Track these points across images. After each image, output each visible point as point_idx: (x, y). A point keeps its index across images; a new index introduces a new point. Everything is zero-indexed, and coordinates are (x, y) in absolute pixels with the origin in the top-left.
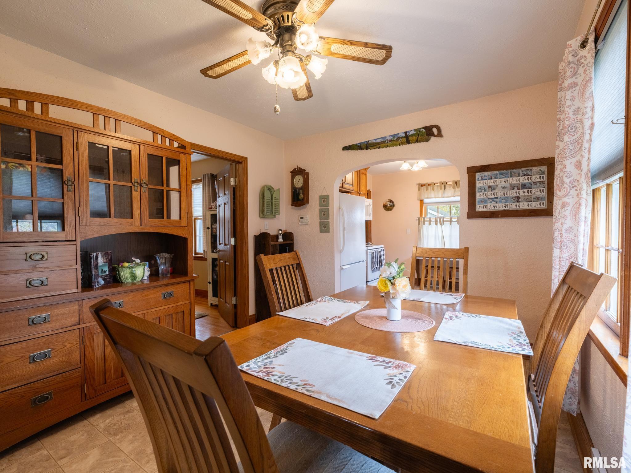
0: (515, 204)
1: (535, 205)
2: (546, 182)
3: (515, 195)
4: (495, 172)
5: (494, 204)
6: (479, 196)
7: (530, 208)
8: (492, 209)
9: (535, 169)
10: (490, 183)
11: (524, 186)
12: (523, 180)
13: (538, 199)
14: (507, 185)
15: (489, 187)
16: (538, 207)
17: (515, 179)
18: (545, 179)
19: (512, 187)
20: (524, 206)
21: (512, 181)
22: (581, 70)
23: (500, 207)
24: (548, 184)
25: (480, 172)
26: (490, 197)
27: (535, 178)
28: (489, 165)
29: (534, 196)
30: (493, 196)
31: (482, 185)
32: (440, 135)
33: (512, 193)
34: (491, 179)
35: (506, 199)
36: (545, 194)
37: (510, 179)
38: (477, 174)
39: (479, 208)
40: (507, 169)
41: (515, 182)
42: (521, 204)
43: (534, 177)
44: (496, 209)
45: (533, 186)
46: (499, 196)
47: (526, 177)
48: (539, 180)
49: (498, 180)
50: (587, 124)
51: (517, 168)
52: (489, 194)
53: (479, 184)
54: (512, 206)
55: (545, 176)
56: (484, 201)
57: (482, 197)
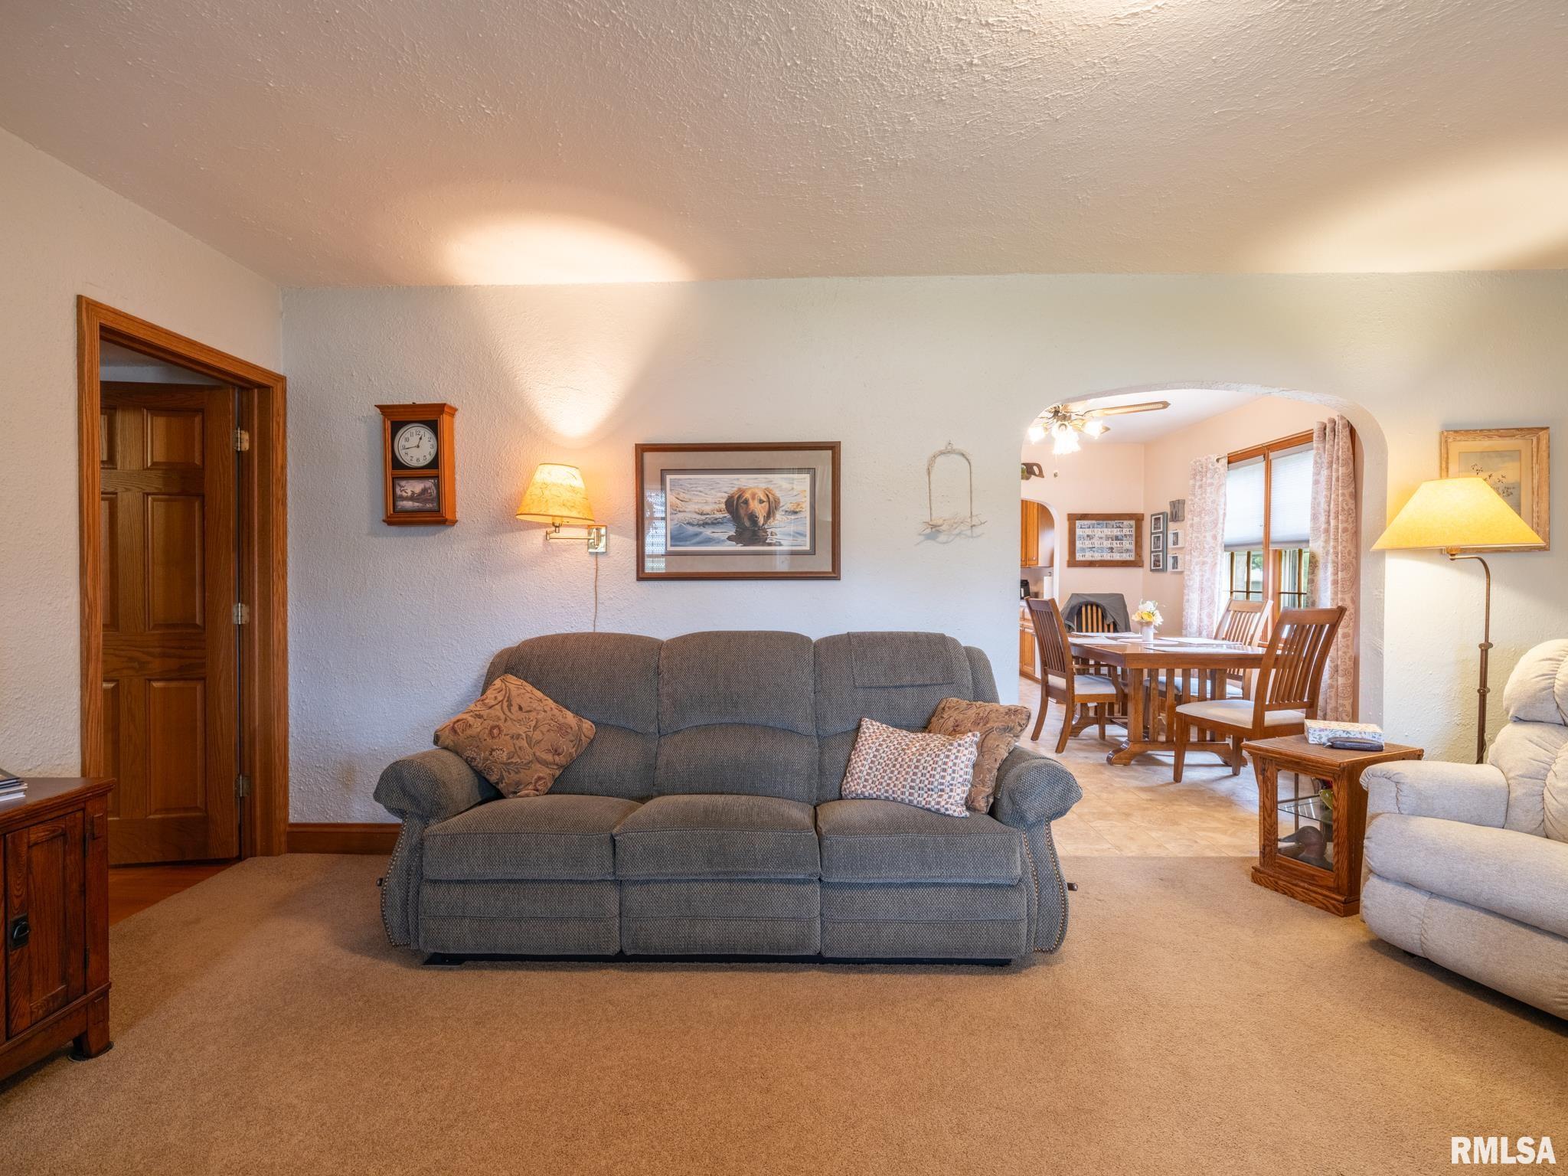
0: (1109, 554)
1: (1126, 557)
2: (1134, 536)
3: (1109, 546)
4: (1094, 522)
5: (1091, 553)
6: (1079, 544)
7: (1121, 559)
8: (1090, 559)
9: (1126, 523)
10: (1088, 532)
11: (1117, 538)
12: (1116, 532)
13: (1127, 551)
14: (1103, 535)
15: (1088, 536)
16: (1128, 558)
17: (1110, 530)
18: (1133, 533)
19: (1108, 538)
20: (1117, 557)
21: (1108, 532)
22: (1216, 476)
23: (1097, 557)
24: (1136, 537)
25: (1080, 519)
26: (1089, 546)
27: (1126, 531)
28: (1088, 514)
29: (1125, 548)
30: (1091, 546)
31: (1081, 533)
32: (1041, 475)
33: (1107, 544)
34: (1089, 528)
35: (1101, 549)
36: (1132, 547)
37: (1105, 530)
38: (1077, 521)
39: (1079, 557)
40: (1103, 520)
41: (1110, 533)
42: (1114, 554)
43: (1124, 530)
44: (1093, 559)
45: (1124, 539)
46: (1096, 546)
47: (1119, 529)
48: (1128, 533)
49: (1096, 530)
50: (1221, 512)
51: (1111, 520)
52: (1088, 543)
53: (1079, 532)
54: (1107, 557)
55: (1133, 529)
56: (1083, 550)
57: (1081, 546)
